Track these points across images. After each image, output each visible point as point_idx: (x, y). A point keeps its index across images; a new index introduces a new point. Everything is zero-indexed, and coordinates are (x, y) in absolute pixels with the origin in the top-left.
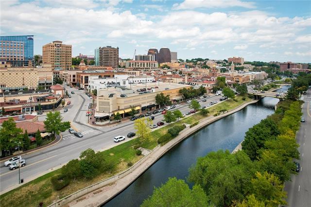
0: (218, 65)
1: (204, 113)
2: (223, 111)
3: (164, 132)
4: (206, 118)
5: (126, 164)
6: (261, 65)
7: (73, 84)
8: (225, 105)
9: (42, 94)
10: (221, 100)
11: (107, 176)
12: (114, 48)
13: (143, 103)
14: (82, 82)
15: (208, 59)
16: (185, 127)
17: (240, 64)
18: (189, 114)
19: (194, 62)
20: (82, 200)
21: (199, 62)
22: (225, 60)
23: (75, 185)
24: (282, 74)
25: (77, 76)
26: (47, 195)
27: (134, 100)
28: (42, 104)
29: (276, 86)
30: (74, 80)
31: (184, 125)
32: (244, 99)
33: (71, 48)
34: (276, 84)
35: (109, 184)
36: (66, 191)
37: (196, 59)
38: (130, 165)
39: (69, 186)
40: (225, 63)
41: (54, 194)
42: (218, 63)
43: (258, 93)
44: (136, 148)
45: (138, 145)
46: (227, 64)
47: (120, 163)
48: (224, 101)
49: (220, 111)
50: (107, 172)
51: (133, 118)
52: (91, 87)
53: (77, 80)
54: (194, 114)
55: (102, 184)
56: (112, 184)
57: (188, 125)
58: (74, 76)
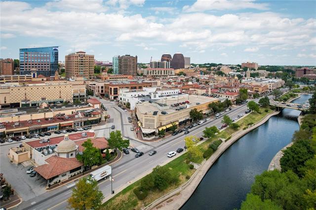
0: (232, 70)
1: (235, 127)
2: (251, 124)
3: (206, 147)
4: (237, 132)
5: (184, 177)
6: (276, 71)
7: (101, 95)
8: (251, 118)
9: (82, 108)
10: (246, 113)
11: (173, 187)
12: (132, 57)
13: (180, 119)
14: (111, 93)
15: (221, 64)
16: (222, 141)
17: (255, 70)
18: (222, 128)
19: (206, 67)
20: (160, 207)
21: (212, 68)
22: (238, 65)
23: (152, 195)
24: (298, 80)
25: (106, 87)
26: (135, 204)
27: (173, 116)
28: (89, 119)
29: (295, 95)
30: (102, 91)
31: (220, 140)
32: (267, 111)
33: (93, 57)
34: (295, 93)
35: (176, 195)
36: (147, 200)
37: (208, 64)
38: (188, 178)
39: (148, 197)
40: (238, 69)
41: (140, 203)
42: (232, 68)
43: (279, 104)
44: (188, 163)
45: (188, 160)
46: (241, 69)
47: (179, 176)
48: (249, 113)
49: (248, 125)
50: (172, 184)
51: (174, 133)
52: (123, 99)
53: (105, 91)
54: (225, 128)
55: (171, 194)
56: (178, 194)
57: (223, 140)
58: (102, 87)
